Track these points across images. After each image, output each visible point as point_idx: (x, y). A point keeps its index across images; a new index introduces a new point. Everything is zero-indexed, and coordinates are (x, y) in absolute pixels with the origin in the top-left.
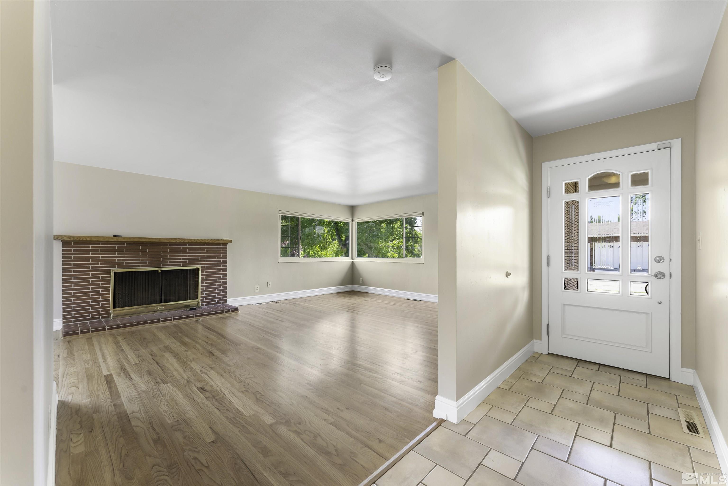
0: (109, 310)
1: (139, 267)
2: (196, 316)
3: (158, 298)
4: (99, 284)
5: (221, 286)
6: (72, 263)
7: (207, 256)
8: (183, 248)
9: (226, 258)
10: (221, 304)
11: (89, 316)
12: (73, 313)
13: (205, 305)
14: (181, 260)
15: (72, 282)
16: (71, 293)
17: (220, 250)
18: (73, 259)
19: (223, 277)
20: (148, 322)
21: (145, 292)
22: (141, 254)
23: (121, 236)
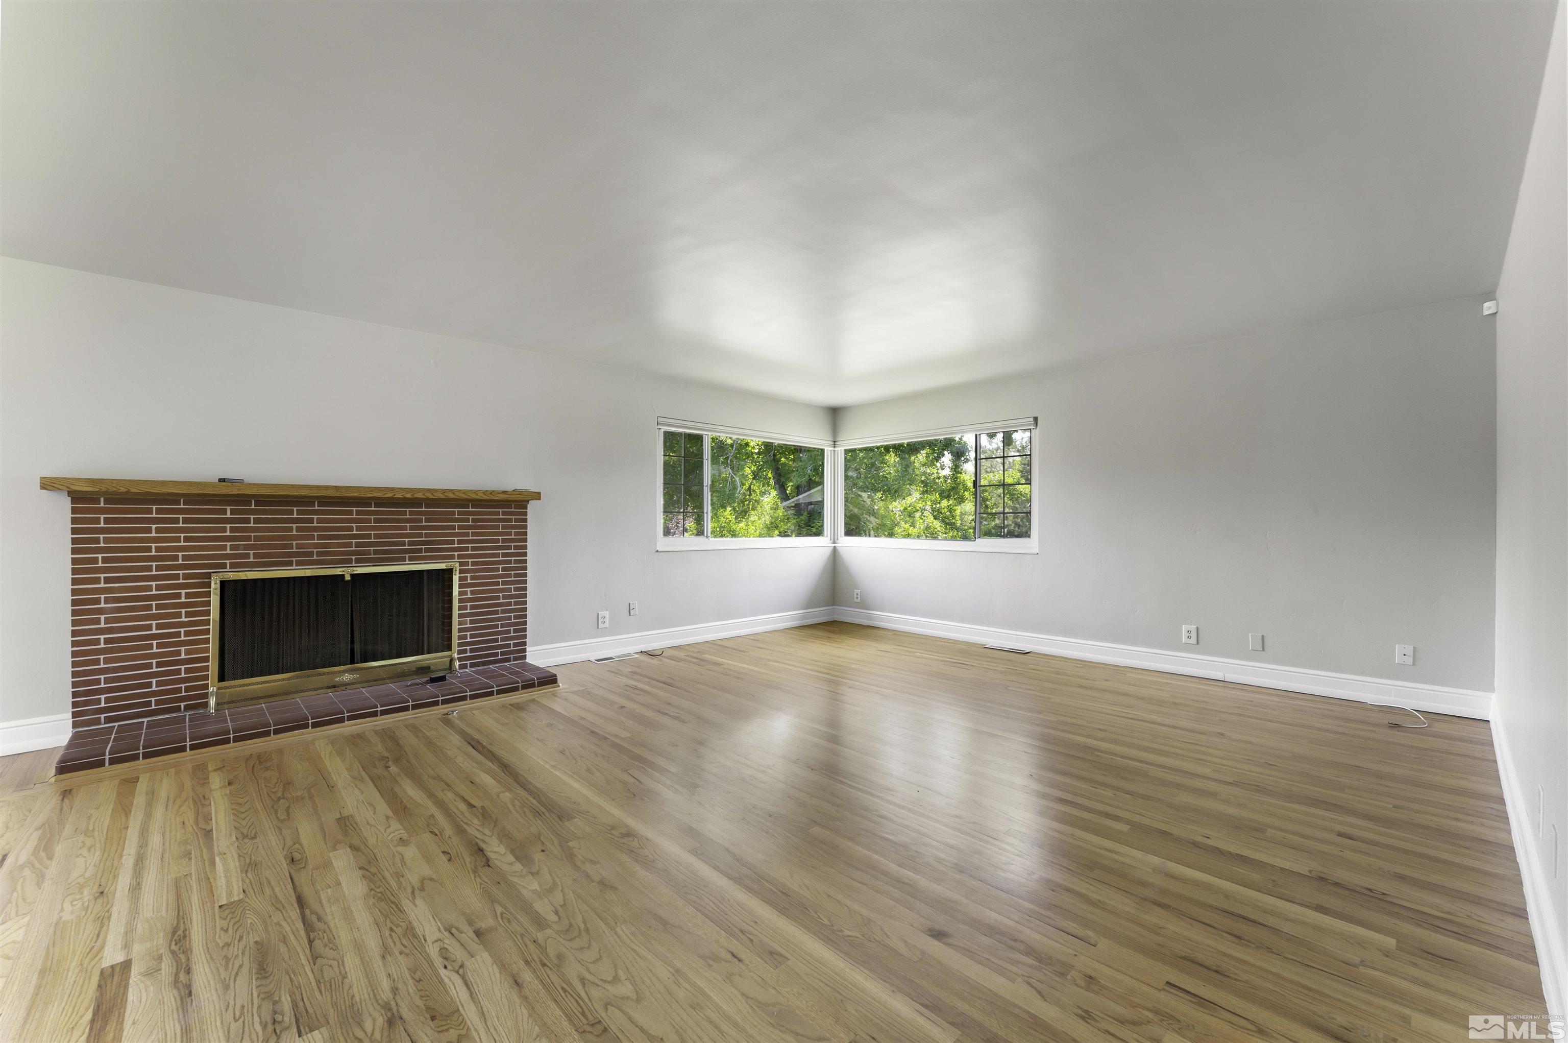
0: (206, 687)
1: (292, 565)
2: (445, 702)
3: (344, 647)
4: (179, 615)
5: (512, 615)
6: (100, 556)
7: (474, 534)
8: (411, 513)
9: (525, 540)
10: (511, 661)
11: (149, 704)
12: (103, 697)
13: (470, 667)
14: (405, 546)
15: (101, 611)
16: (97, 642)
17: (510, 520)
18: (102, 545)
19: (516, 589)
20: (310, 722)
21: (309, 633)
22: (298, 529)
23: (241, 481)
